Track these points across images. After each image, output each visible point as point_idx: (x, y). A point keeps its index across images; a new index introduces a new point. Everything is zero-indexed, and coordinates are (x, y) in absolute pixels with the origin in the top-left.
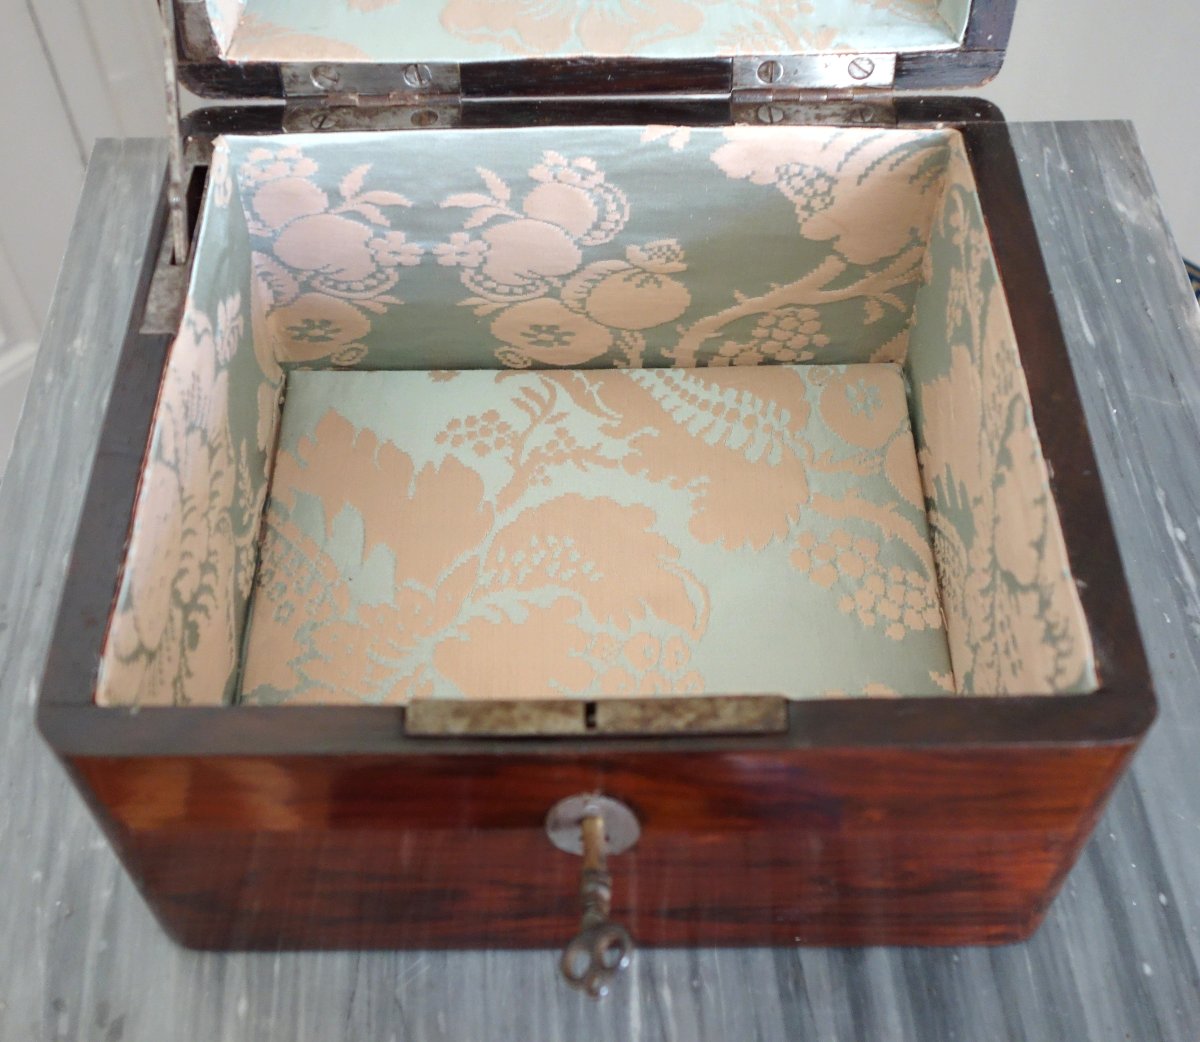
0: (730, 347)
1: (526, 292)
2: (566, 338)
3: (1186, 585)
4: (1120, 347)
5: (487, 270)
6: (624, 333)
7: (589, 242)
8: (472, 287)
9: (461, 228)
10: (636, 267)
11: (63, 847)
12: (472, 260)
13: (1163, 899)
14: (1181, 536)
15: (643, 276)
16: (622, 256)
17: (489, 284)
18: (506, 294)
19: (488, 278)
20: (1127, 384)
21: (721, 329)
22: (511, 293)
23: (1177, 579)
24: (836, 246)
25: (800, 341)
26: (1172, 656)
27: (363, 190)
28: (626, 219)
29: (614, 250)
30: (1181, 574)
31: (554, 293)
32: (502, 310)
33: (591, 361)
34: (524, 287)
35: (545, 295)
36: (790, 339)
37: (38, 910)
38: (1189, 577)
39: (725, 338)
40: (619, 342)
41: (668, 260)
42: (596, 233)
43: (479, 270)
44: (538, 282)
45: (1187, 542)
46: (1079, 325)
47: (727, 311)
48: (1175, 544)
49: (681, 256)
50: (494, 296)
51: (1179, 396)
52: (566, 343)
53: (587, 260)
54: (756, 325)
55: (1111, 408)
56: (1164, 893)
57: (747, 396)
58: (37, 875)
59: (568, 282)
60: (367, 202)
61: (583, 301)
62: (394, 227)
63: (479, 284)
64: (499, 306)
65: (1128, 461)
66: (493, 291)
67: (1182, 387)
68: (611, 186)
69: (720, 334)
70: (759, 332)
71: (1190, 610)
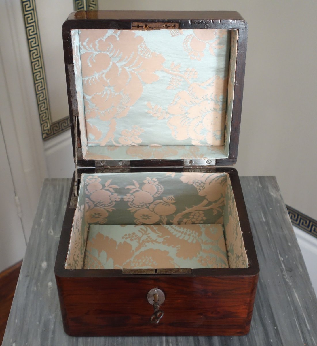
0: (185, 220)
1: (142, 207)
2: (150, 218)
3: (283, 269)
4: (271, 222)
5: (134, 202)
6: (162, 217)
7: (155, 196)
8: (131, 206)
9: (129, 193)
10: (165, 202)
11: (43, 318)
12: (131, 200)
13: (275, 328)
14: (282, 259)
15: (166, 204)
16: (162, 199)
17: (134, 205)
18: (137, 207)
19: (134, 204)
20: (272, 229)
21: (183, 216)
22: (139, 207)
23: (281, 267)
24: (206, 197)
25: (200, 219)
26: (279, 282)
27: (110, 185)
28: (163, 191)
29: (160, 198)
30: (282, 266)
31: (147, 207)
32: (136, 211)
33: (155, 223)
34: (141, 206)
35: (146, 208)
36: (198, 218)
37: (38, 330)
38: (284, 267)
39: (184, 218)
40: (161, 219)
41: (172, 200)
42: (157, 194)
43: (132, 202)
44: (144, 205)
45: (283, 260)
46: (262, 218)
47: (184, 212)
48: (281, 261)
49: (174, 199)
50: (135, 208)
51: (283, 232)
52: (150, 219)
53: (155, 200)
54: (190, 215)
55: (268, 234)
56: (276, 326)
57: (189, 230)
58: (38, 323)
59: (150, 205)
60: (110, 187)
61: (153, 209)
62: (115, 193)
63: (132, 205)
64: (135, 210)
65: (272, 245)
66: (135, 207)
67: (284, 230)
68: (160, 184)
69: (183, 217)
70: (191, 217)
71: (284, 273)
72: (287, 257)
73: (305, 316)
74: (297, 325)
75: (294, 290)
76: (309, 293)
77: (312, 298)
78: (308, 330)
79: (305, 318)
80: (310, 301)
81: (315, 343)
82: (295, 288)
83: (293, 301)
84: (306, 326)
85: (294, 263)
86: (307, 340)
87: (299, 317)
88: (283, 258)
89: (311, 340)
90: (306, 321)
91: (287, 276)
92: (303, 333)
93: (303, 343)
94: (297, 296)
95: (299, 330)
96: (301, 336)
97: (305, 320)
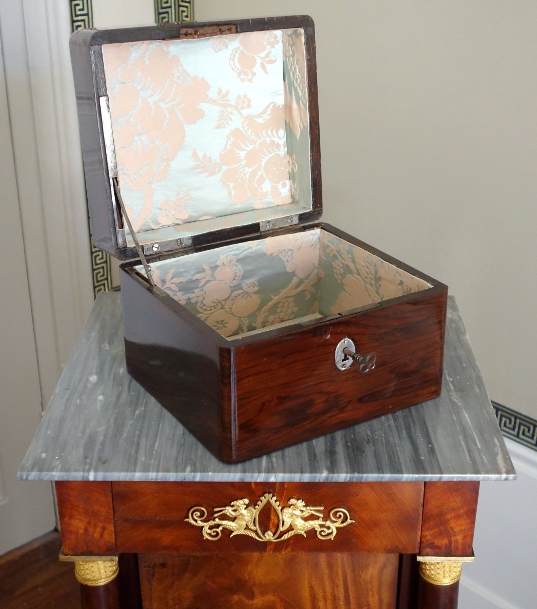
0: (271, 318)
1: (215, 308)
2: (226, 325)
5: (204, 302)
6: (243, 319)
7: (232, 285)
8: (201, 310)
9: (197, 288)
10: (245, 292)
12: (200, 299)
15: (246, 295)
16: (241, 289)
17: (204, 308)
18: (209, 310)
19: (204, 305)
21: (268, 312)
22: (211, 310)
24: (296, 273)
25: (289, 311)
27: (172, 278)
28: (242, 274)
29: (238, 287)
31: (223, 307)
32: (208, 317)
33: (233, 333)
34: (214, 306)
35: (221, 309)
36: (287, 311)
39: (270, 315)
40: (241, 323)
41: (254, 287)
42: (234, 282)
43: (202, 302)
44: (218, 304)
47: (270, 303)
49: (257, 285)
50: (205, 312)
52: (226, 327)
53: (232, 291)
54: (277, 308)
59: (227, 302)
60: (173, 283)
61: (231, 308)
62: (179, 291)
63: (202, 308)
64: (207, 316)
66: (206, 310)
68: (237, 264)
69: (268, 313)
70: (279, 310)
71: (451, 393)
72: (458, 377)
73: (475, 436)
74: (463, 444)
75: (463, 410)
76: (485, 413)
77: (488, 419)
78: (478, 449)
79: (476, 438)
80: (486, 421)
81: (486, 461)
82: (465, 408)
83: (461, 421)
84: (476, 445)
85: (468, 383)
86: (474, 458)
87: (467, 436)
88: (452, 378)
89: (481, 458)
90: (477, 440)
91: (455, 396)
92: (469, 451)
93: (469, 461)
94: (467, 416)
95: (465, 448)
96: (467, 455)
97: (475, 439)
